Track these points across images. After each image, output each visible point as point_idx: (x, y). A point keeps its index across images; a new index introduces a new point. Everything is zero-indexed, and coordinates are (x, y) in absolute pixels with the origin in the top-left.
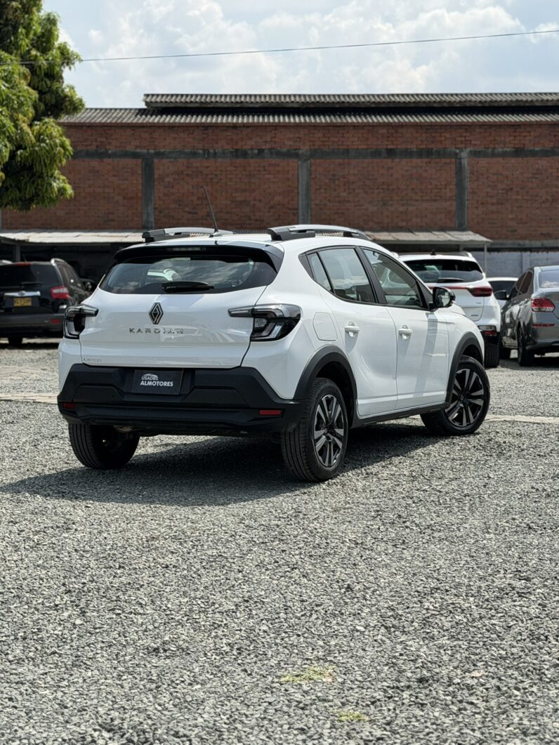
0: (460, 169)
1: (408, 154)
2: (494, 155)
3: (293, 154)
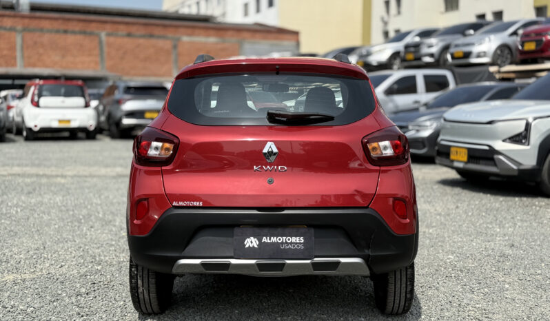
0: (100, 42)
1: (74, 33)
2: (117, 36)
3: (12, 29)
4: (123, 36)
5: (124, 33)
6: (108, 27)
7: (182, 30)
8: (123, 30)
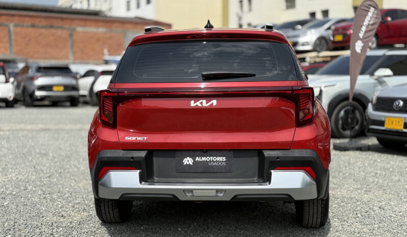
0: (9, 32)
2: (23, 26)
4: (27, 27)
5: (29, 24)
6: (16, 19)
7: (77, 22)
8: (28, 22)
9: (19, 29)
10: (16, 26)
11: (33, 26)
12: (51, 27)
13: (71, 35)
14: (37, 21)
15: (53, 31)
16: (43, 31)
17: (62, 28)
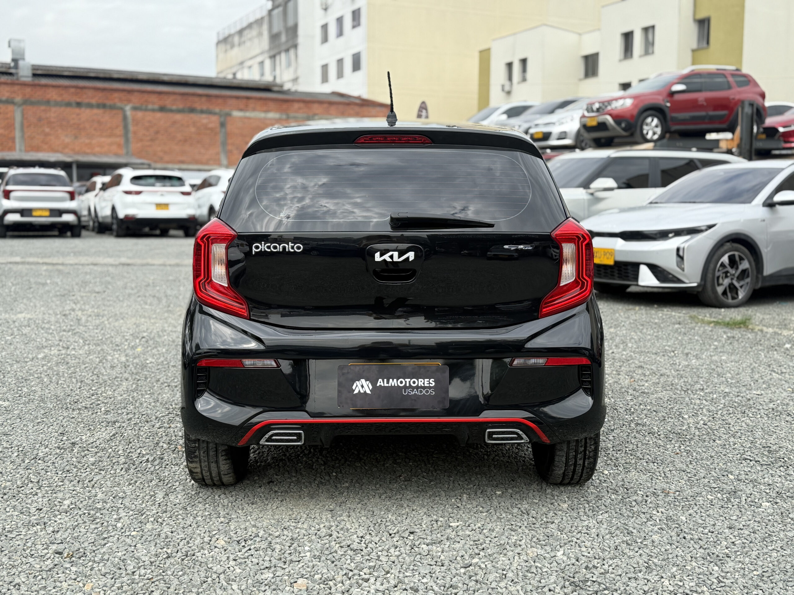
0: (125, 118)
1: (90, 106)
2: (146, 110)
3: (10, 102)
5: (156, 107)
6: (136, 99)
7: (232, 103)
9: (140, 114)
10: (135, 109)
11: (162, 109)
12: (192, 110)
13: (223, 125)
14: (168, 102)
15: (194, 117)
16: (178, 117)
17: (209, 112)
